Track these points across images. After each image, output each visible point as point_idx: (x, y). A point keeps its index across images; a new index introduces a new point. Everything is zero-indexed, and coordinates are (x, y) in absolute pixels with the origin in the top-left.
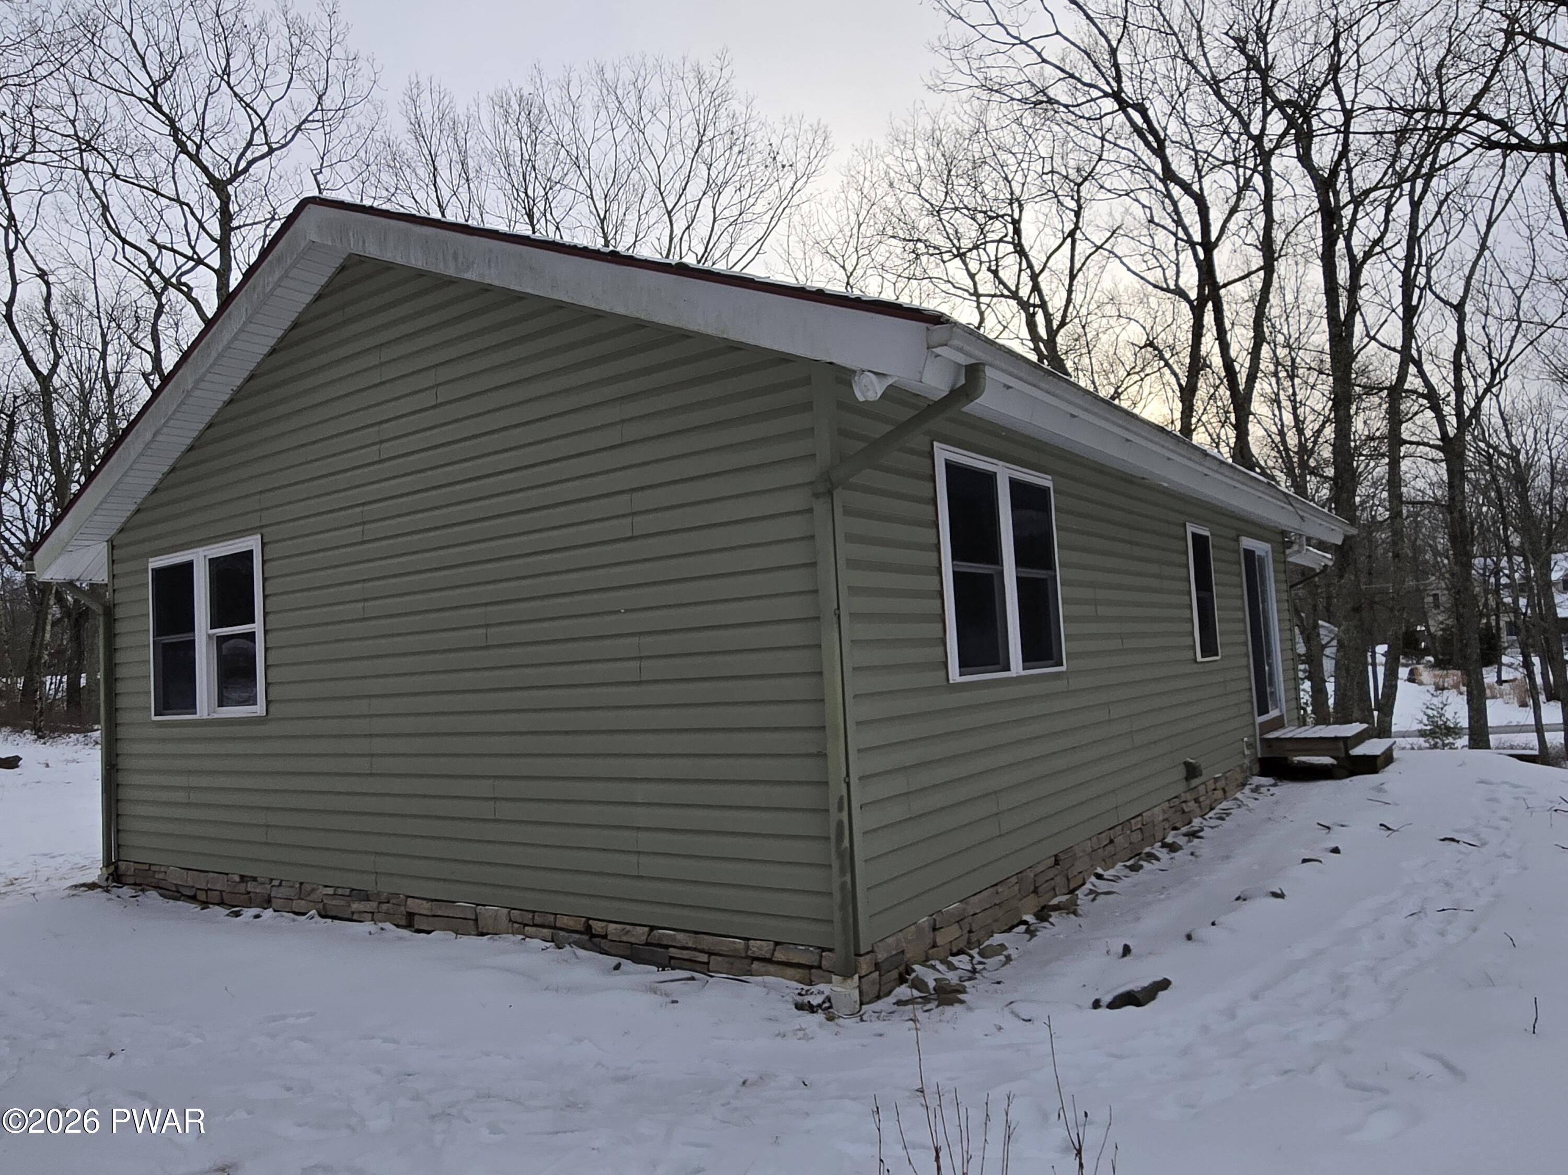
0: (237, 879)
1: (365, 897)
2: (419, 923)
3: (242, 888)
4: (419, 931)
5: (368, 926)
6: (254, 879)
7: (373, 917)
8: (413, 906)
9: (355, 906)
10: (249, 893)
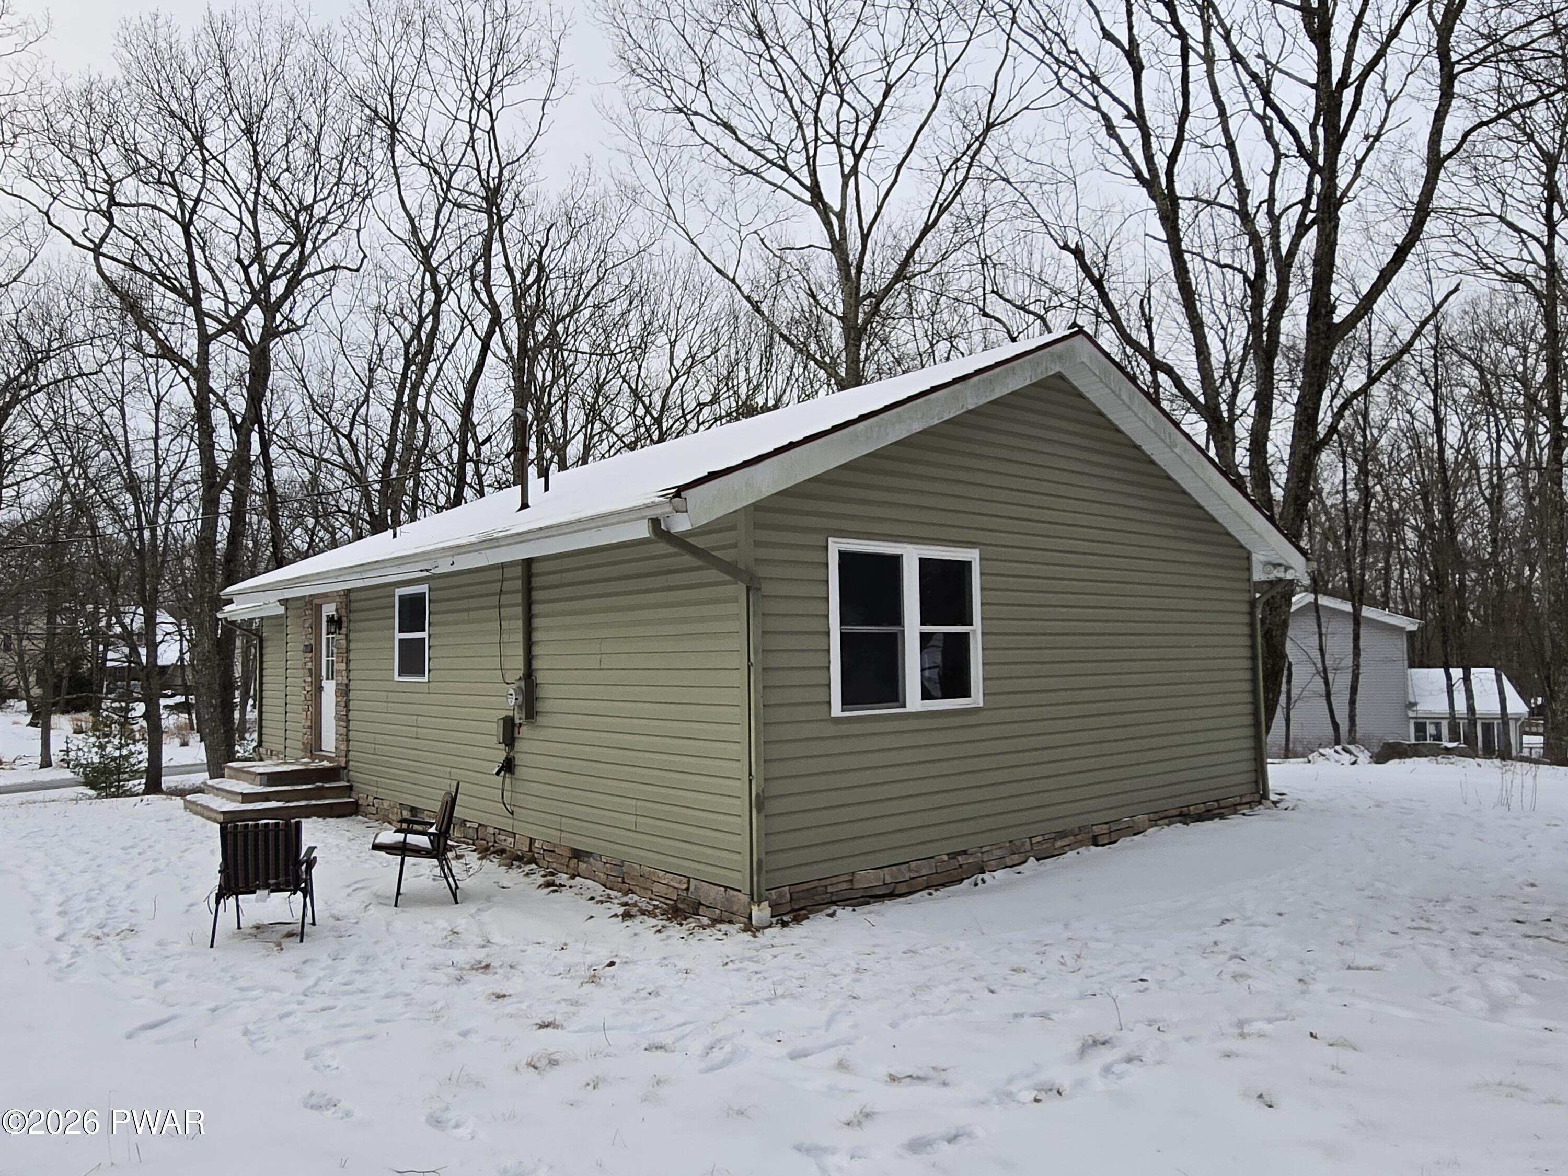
0: (945, 858)
1: (1062, 835)
2: (1101, 840)
3: (954, 864)
4: (1103, 845)
5: (1071, 854)
6: (965, 852)
7: (1071, 847)
8: (1097, 830)
9: (1059, 844)
10: (961, 866)
